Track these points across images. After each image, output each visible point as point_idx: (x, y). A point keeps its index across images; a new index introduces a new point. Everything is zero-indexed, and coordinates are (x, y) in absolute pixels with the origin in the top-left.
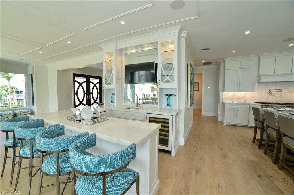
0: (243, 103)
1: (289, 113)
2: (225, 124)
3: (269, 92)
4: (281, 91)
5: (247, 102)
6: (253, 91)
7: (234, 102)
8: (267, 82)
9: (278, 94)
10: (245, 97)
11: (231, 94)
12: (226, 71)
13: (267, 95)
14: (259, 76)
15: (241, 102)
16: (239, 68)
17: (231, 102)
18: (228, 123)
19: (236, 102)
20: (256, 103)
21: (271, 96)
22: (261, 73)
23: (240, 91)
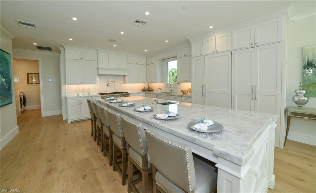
0: (87, 95)
1: (109, 101)
2: (69, 122)
3: (107, 84)
4: (114, 83)
5: (91, 94)
6: (95, 83)
7: (78, 95)
8: (105, 75)
9: (113, 85)
10: (88, 90)
11: (75, 86)
12: (67, 60)
13: (106, 86)
14: (98, 69)
15: (85, 94)
16: (81, 59)
17: (75, 95)
18: (72, 120)
19: (81, 95)
20: (99, 95)
21: (109, 87)
22: (100, 67)
23: (83, 83)
